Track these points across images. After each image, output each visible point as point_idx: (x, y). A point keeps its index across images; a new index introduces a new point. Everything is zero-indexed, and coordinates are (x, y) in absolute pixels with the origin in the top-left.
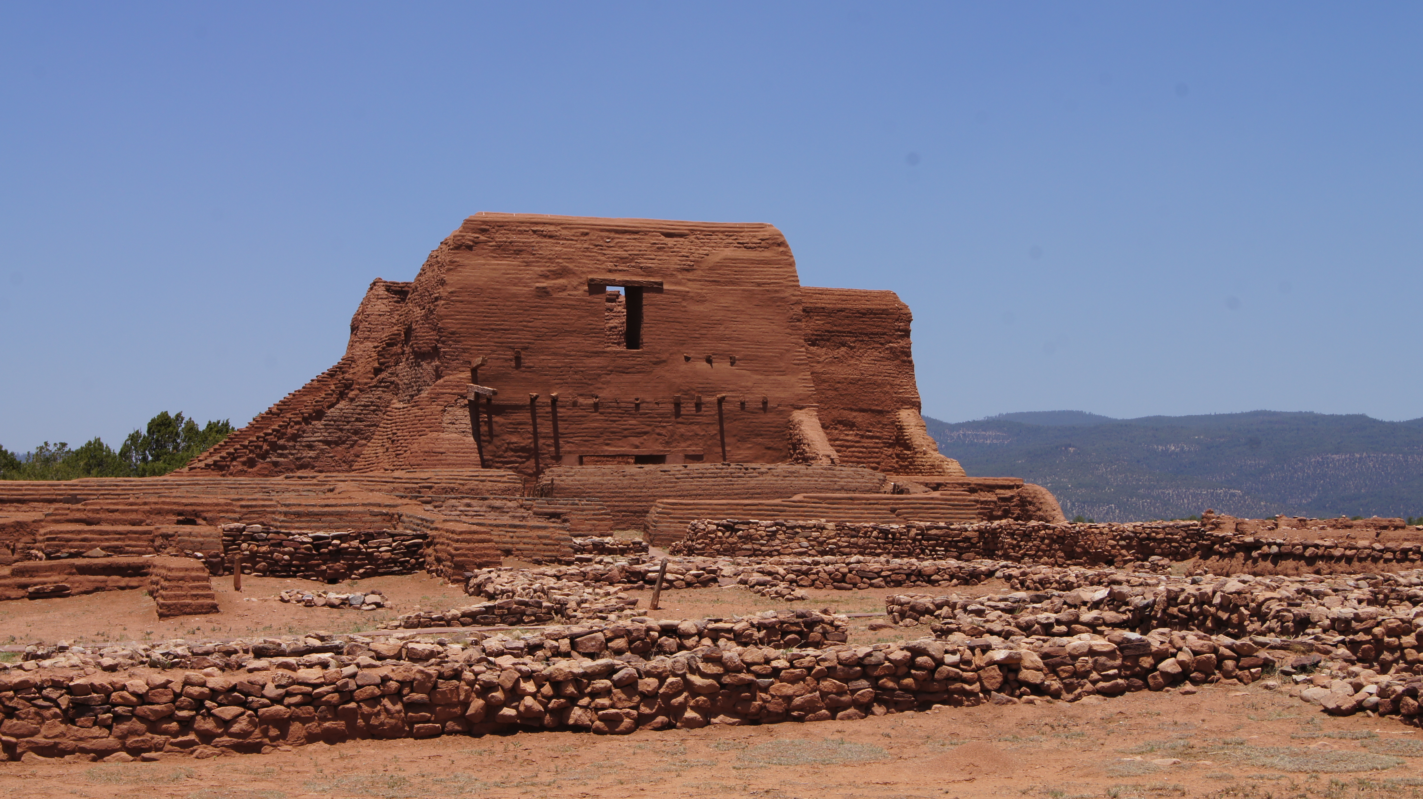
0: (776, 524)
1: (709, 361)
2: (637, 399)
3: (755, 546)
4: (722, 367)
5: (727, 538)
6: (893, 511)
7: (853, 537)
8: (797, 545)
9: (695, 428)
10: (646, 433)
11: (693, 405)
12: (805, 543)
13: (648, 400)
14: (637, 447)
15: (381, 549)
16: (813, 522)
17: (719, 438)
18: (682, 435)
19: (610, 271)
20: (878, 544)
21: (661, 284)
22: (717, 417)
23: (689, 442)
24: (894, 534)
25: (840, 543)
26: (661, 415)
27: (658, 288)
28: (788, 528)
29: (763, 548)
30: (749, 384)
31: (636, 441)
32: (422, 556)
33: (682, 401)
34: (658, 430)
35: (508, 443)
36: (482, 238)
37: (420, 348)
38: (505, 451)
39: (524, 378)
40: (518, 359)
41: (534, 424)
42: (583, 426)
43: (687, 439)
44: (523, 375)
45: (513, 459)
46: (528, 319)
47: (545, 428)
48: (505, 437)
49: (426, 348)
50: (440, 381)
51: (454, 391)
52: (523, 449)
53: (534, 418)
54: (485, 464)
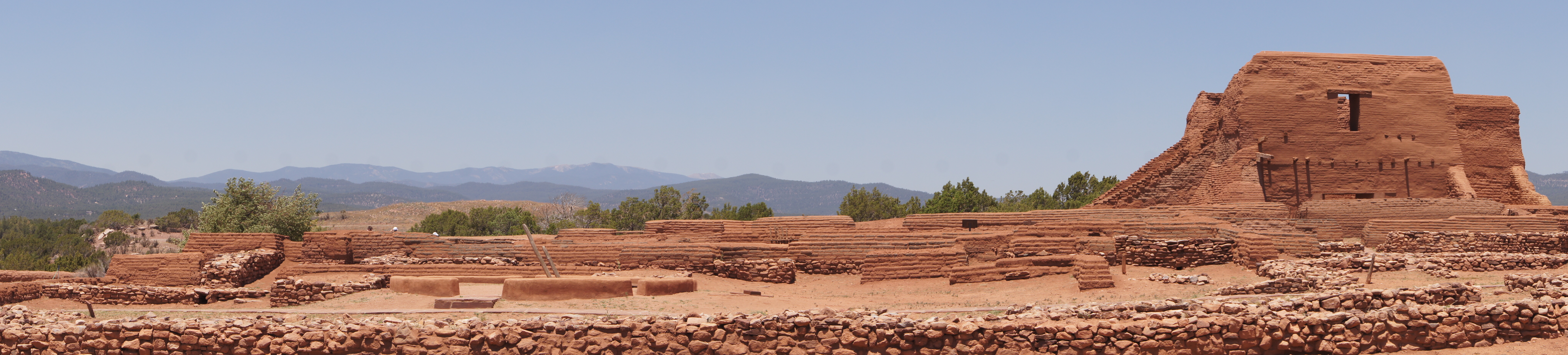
0: (1440, 234)
1: (1399, 138)
2: (1357, 161)
3: (1427, 247)
4: (1407, 141)
5: (1411, 242)
6: (1509, 225)
7: (1485, 241)
8: (1452, 246)
9: (1391, 177)
10: (1362, 180)
11: (1390, 164)
12: (1457, 245)
13: (1363, 161)
14: (1357, 189)
15: (1206, 250)
16: (1461, 232)
17: (1405, 183)
18: (1383, 182)
19: (1340, 85)
20: (1500, 245)
21: (1371, 92)
22: (1404, 171)
23: (1388, 186)
24: (1509, 239)
25: (1477, 245)
26: (1371, 170)
27: (1369, 95)
28: (1447, 236)
29: (1432, 248)
30: (1423, 151)
31: (1356, 185)
32: (1231, 253)
33: (1383, 161)
34: (1369, 179)
35: (1281, 187)
36: (1264, 66)
37: (1228, 132)
38: (1279, 192)
39: (1290, 149)
40: (1286, 137)
41: (1296, 176)
42: (1325, 177)
43: (1387, 184)
44: (1289, 147)
45: (1283, 196)
46: (1291, 114)
47: (1302, 178)
48: (1279, 183)
49: (1231, 132)
50: (1240, 151)
51: (1248, 157)
52: (1289, 190)
53: (1296, 172)
54: (1267, 199)
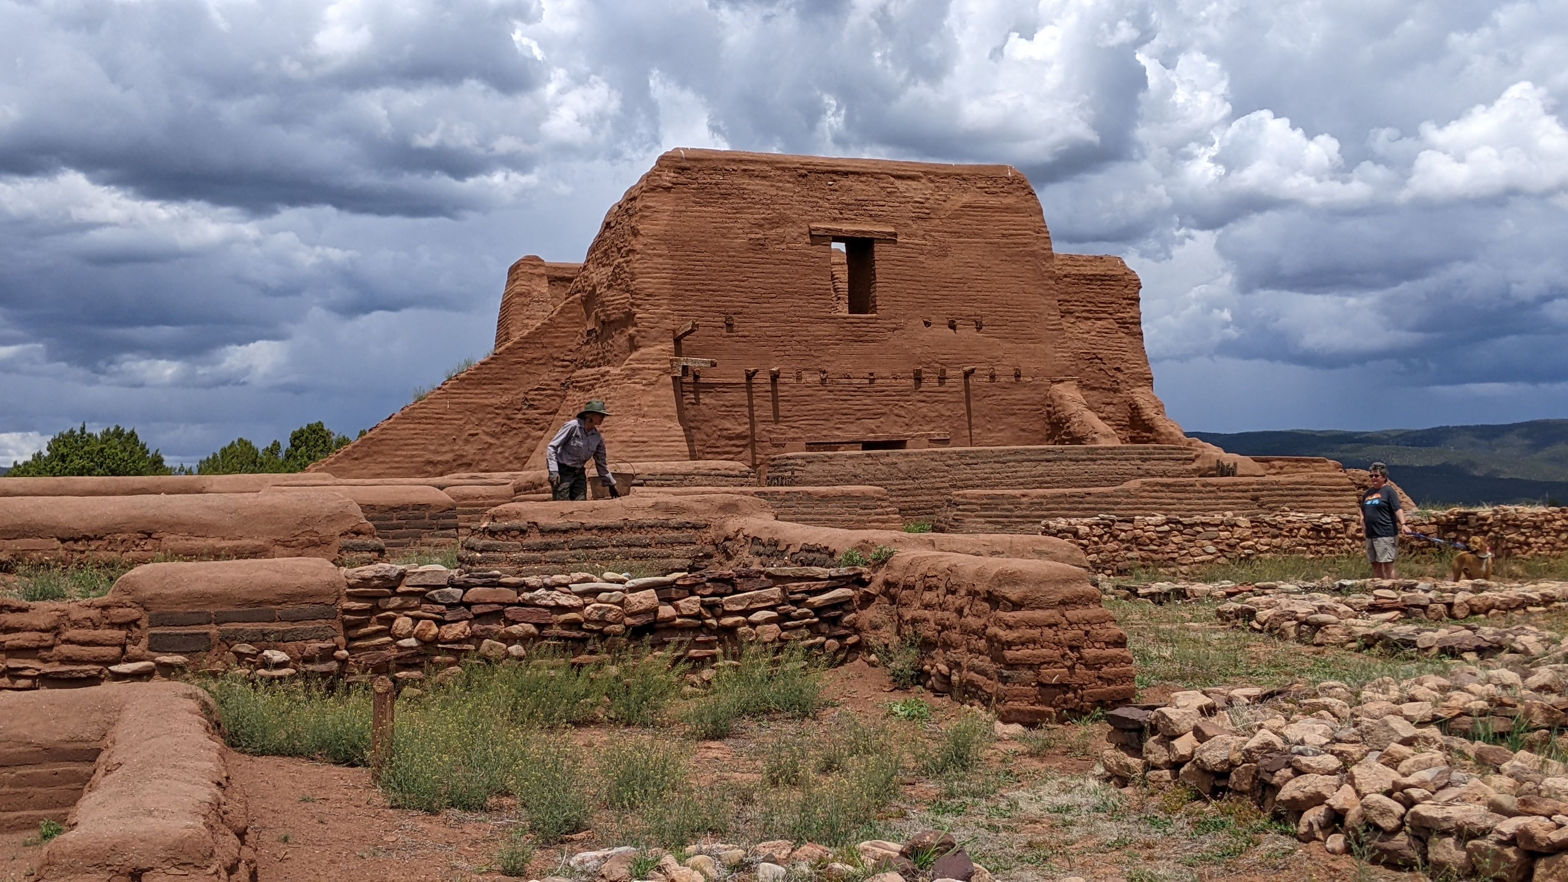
1: (952, 326)
2: (871, 374)
4: (967, 332)
8: (1200, 551)
9: (940, 407)
10: (883, 414)
11: (936, 380)
12: (1211, 549)
13: (884, 375)
14: (873, 431)
15: (754, 617)
16: (1218, 517)
17: (966, 418)
18: (924, 417)
19: (835, 219)
20: (1308, 545)
21: (895, 235)
22: (963, 393)
23: (932, 425)
24: (1327, 531)
25: (1259, 547)
26: (900, 393)
27: (891, 239)
28: (1185, 526)
30: (1000, 353)
31: (871, 423)
33: (924, 376)
34: (896, 411)
35: (721, 430)
36: (682, 179)
37: (607, 315)
38: (717, 440)
39: (738, 350)
40: (730, 326)
41: (751, 406)
42: (810, 408)
43: (932, 421)
44: (737, 346)
45: (727, 449)
46: (740, 278)
47: (763, 410)
48: (717, 422)
49: (616, 315)
50: (635, 355)
51: (657, 366)
52: (739, 437)
53: (750, 399)
54: (693, 457)
